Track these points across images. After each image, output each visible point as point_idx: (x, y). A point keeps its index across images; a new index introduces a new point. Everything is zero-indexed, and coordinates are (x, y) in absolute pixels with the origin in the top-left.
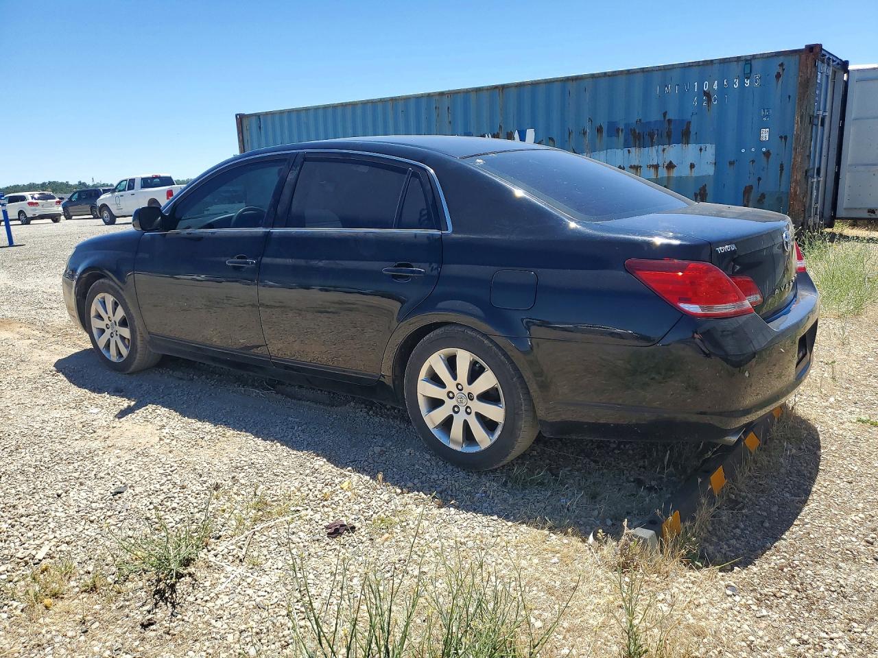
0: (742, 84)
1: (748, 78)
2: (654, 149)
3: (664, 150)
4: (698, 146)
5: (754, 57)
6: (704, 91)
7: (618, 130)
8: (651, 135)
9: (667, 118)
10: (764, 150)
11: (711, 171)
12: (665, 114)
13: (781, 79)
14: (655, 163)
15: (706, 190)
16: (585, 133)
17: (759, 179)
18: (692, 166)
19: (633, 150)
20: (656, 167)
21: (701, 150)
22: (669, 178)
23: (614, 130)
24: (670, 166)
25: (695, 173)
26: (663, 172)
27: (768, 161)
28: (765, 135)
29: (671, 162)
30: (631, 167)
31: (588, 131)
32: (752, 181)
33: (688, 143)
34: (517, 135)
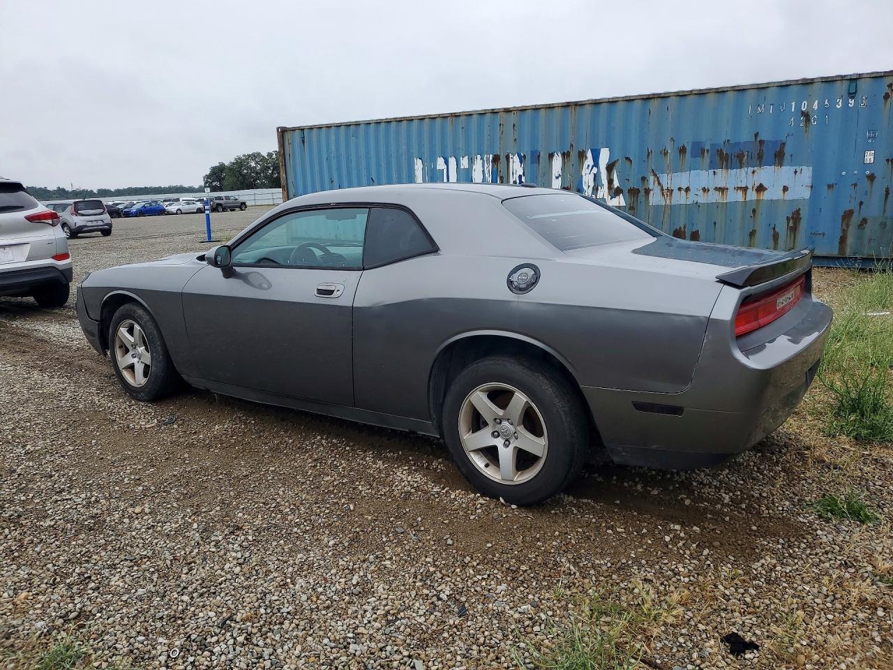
0: (846, 104)
1: (852, 98)
2: (743, 170)
3: (753, 172)
4: (793, 169)
5: (859, 77)
6: (802, 112)
7: (703, 151)
8: (740, 157)
9: (759, 139)
10: (868, 172)
11: (806, 194)
12: (756, 135)
13: (889, 100)
14: (744, 186)
15: (799, 214)
16: (666, 154)
17: (861, 203)
18: (785, 189)
19: (719, 171)
20: (745, 189)
21: (796, 172)
22: (758, 201)
23: (699, 151)
24: (761, 189)
25: (789, 196)
26: (751, 195)
27: (872, 186)
28: (869, 157)
29: (761, 185)
30: (716, 189)
31: (669, 151)
32: (853, 205)
33: (781, 164)
34: (589, 154)
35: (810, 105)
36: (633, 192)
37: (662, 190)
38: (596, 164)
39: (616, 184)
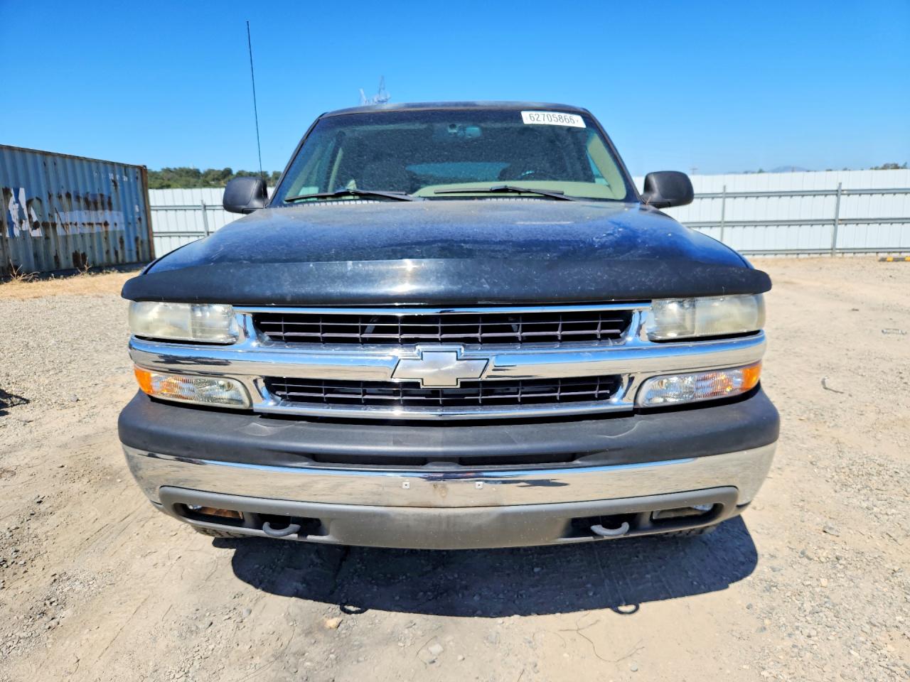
0: (126, 179)
1: (127, 176)
2: (98, 212)
3: (102, 213)
4: (116, 213)
5: (128, 165)
6: (113, 180)
7: (79, 197)
8: (95, 203)
9: (100, 193)
10: (139, 217)
12: (98, 190)
13: (138, 180)
14: (99, 222)
15: (123, 239)
16: (60, 197)
18: (116, 225)
19: (88, 212)
21: (118, 215)
22: (106, 232)
25: (118, 228)
27: (141, 224)
28: (137, 208)
29: (106, 222)
30: (88, 224)
33: (112, 210)
34: (12, 192)
35: (115, 177)
36: (45, 225)
37: (62, 224)
38: (17, 201)
39: (35, 219)
